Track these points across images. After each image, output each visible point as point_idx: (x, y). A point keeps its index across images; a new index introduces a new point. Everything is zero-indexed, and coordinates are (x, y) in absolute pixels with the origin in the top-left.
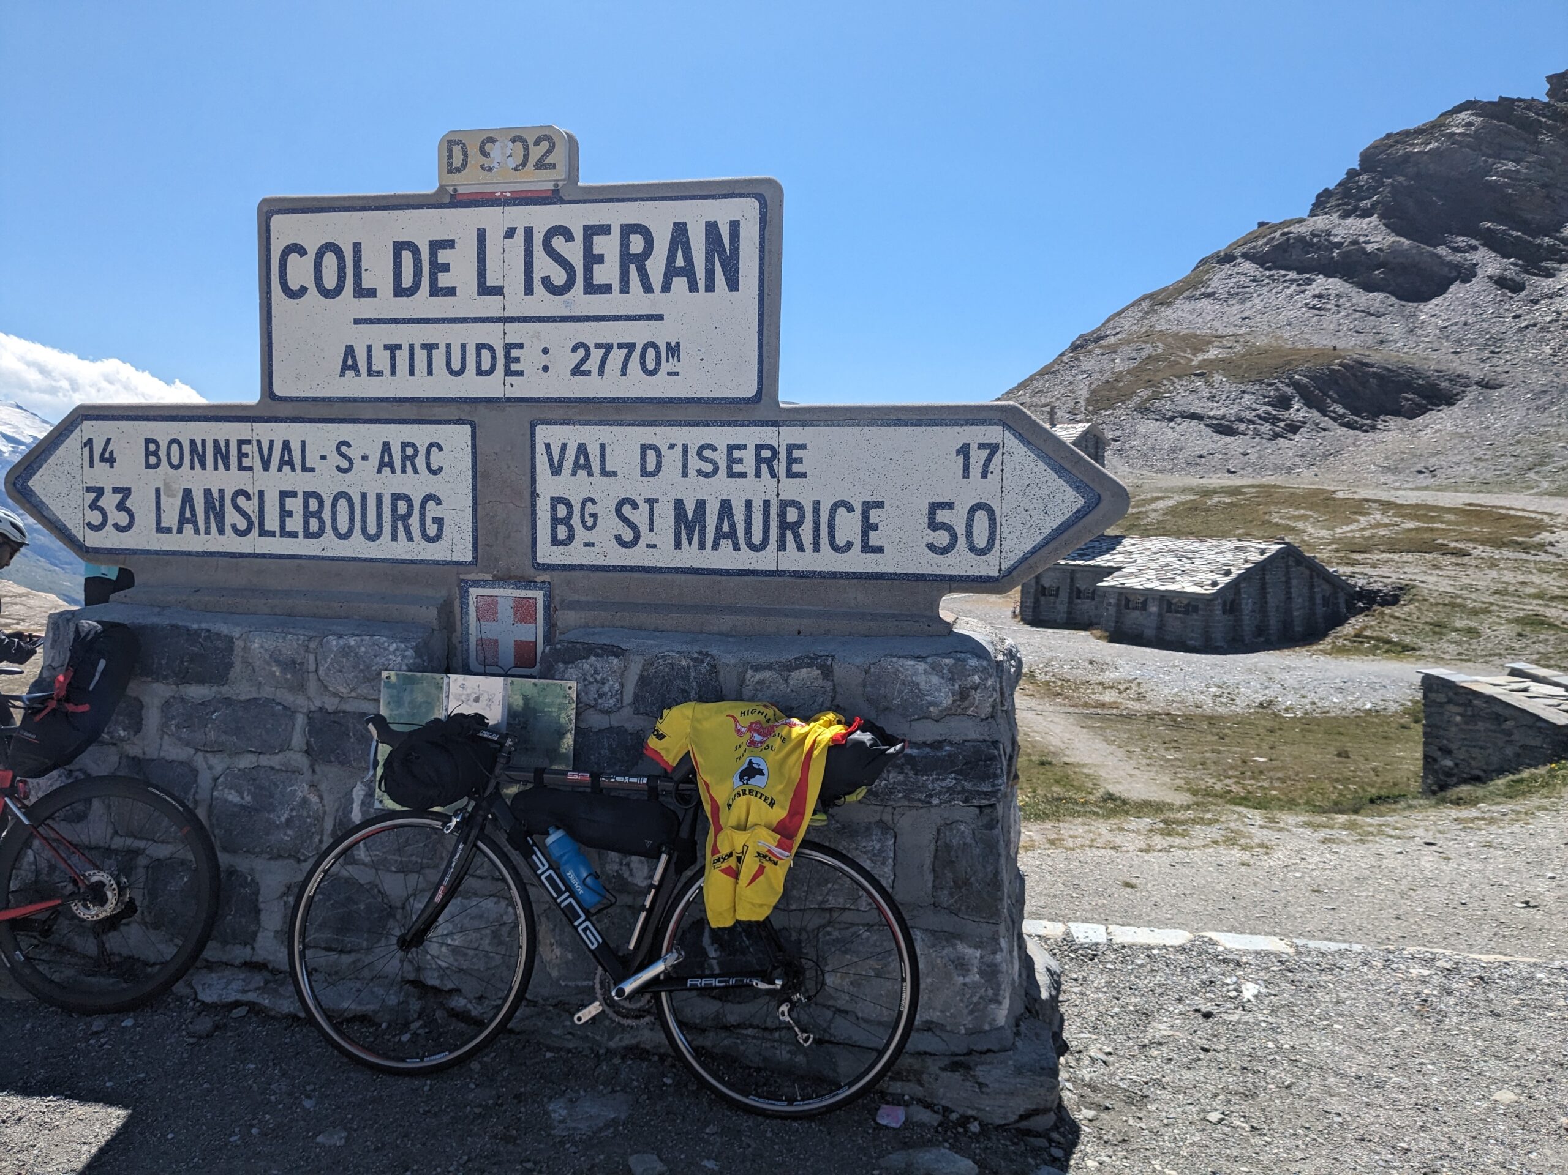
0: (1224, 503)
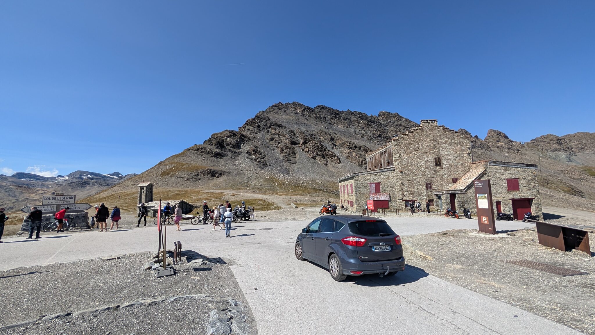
0: (183, 193)
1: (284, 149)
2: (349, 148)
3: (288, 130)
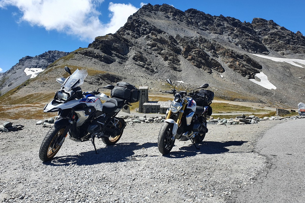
1: (168, 56)
2: (231, 56)
3: (168, 36)
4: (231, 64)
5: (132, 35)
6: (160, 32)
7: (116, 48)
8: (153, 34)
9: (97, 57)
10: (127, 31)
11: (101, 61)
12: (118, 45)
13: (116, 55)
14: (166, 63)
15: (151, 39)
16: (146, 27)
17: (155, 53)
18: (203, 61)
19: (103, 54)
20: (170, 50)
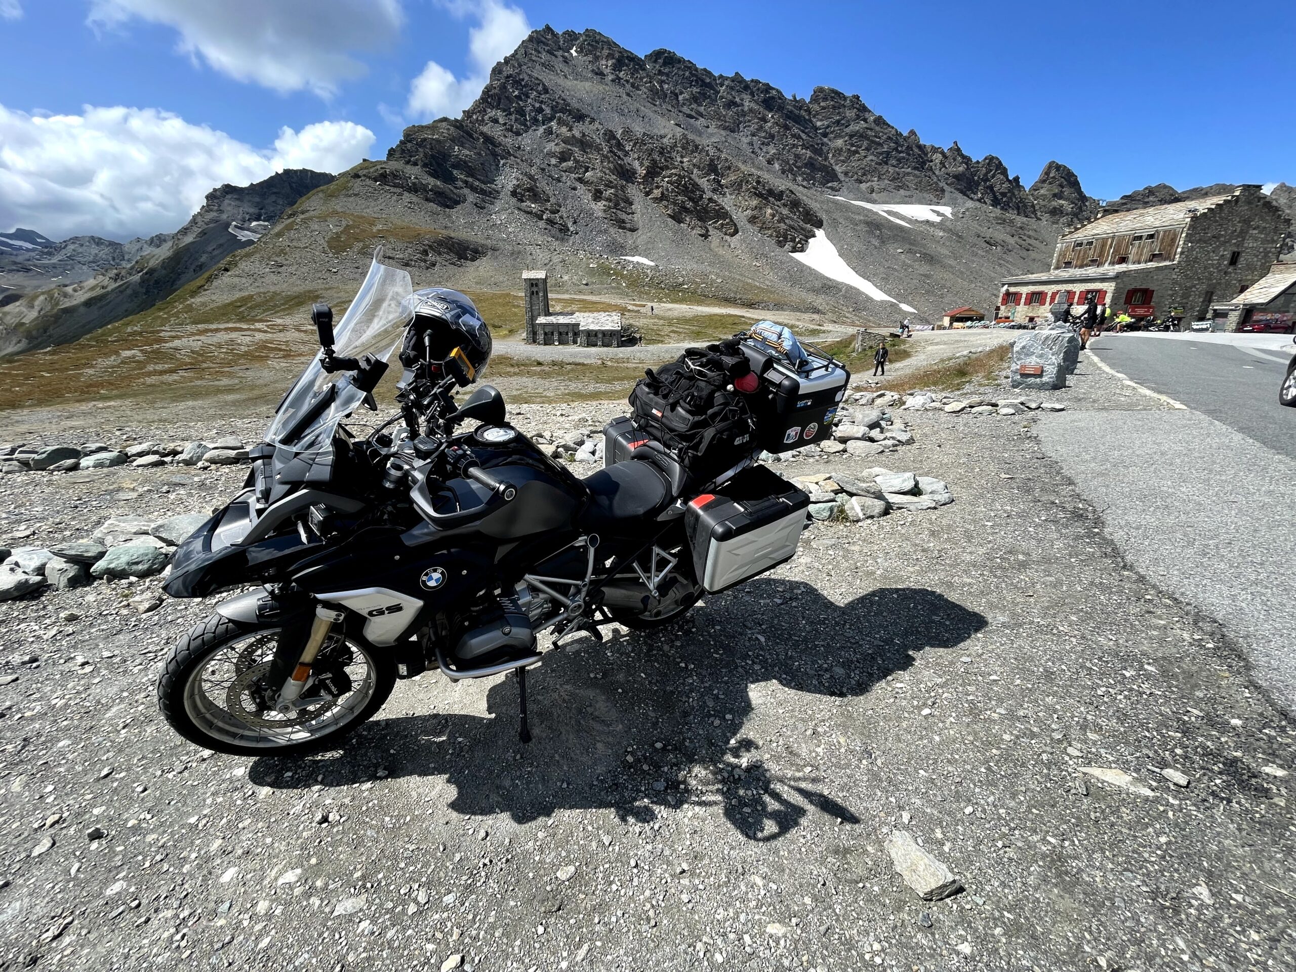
1: (602, 187)
2: (755, 193)
3: (602, 131)
4: (755, 212)
5: (505, 124)
6: (580, 117)
7: (465, 162)
8: (561, 122)
9: (414, 189)
10: (492, 113)
11: (427, 200)
12: (468, 153)
13: (466, 182)
14: (599, 208)
15: (557, 136)
16: (541, 102)
17: (569, 179)
18: (689, 205)
19: (432, 182)
20: (607, 172)
